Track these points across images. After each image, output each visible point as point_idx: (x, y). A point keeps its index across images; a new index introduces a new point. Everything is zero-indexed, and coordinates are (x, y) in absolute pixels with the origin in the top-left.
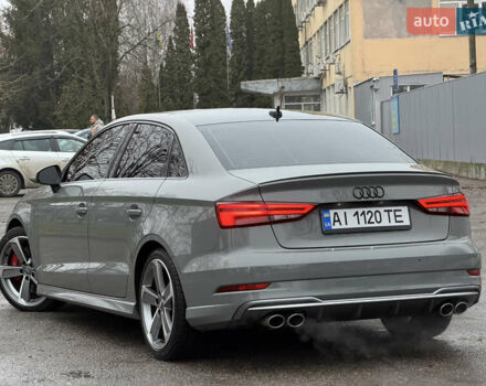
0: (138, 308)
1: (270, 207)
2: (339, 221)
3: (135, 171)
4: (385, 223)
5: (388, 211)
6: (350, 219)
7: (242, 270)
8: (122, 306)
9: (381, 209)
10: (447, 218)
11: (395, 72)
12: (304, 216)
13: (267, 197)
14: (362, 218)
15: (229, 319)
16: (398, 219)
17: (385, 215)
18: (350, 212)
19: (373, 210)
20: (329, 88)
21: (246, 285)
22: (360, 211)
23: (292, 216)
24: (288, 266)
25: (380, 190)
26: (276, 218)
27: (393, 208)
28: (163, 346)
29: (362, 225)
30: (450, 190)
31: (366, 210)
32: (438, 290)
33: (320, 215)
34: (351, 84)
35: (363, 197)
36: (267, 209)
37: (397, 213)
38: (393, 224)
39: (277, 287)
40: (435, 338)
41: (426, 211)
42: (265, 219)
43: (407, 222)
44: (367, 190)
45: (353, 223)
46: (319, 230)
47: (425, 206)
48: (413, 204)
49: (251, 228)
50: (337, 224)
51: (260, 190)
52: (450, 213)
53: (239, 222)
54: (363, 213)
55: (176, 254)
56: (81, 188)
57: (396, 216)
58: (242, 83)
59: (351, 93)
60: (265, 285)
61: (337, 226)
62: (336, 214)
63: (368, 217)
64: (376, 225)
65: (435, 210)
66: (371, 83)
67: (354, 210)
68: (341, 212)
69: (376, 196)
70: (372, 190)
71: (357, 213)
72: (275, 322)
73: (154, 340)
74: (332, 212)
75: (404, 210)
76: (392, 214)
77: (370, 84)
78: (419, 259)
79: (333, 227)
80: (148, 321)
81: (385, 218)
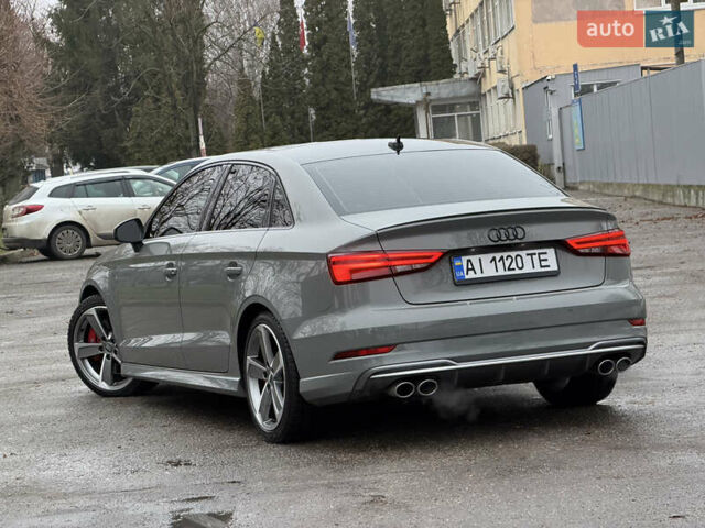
0: (243, 384)
1: (391, 256)
2: (473, 269)
3: (232, 221)
4: (528, 269)
5: (531, 255)
6: (486, 266)
7: (362, 331)
8: (225, 383)
9: (523, 253)
10: (603, 258)
11: (575, 67)
12: (431, 265)
13: (387, 245)
14: (500, 265)
15: (350, 389)
16: (544, 263)
17: (527, 260)
18: (486, 258)
19: (513, 254)
20: (489, 91)
21: (367, 349)
22: (498, 256)
23: (418, 266)
24: (417, 324)
25: (519, 230)
26: (399, 269)
27: (537, 251)
28: (275, 426)
29: (501, 272)
30: (606, 226)
31: (505, 254)
32: (594, 344)
33: (451, 263)
34: (519, 85)
35: (500, 239)
36: (388, 259)
37: (542, 257)
38: (538, 269)
39: (404, 349)
40: (599, 403)
41: (576, 253)
42: (386, 271)
43: (554, 267)
44: (505, 232)
45: (489, 271)
46: (450, 281)
47: (576, 247)
48: (560, 245)
49: (371, 283)
50: (471, 272)
51: (378, 237)
52: (605, 253)
53: (356, 276)
54: (502, 258)
55: (284, 318)
56: (168, 244)
57: (540, 260)
58: (373, 90)
59: (520, 97)
60: (389, 348)
61: (471, 275)
62: (469, 261)
63: (507, 263)
64: (517, 271)
65: (587, 251)
66: (545, 83)
67: (491, 256)
68: (475, 259)
69: (516, 237)
70: (510, 231)
71: (494, 259)
72: (404, 390)
73: (264, 420)
74: (464, 259)
75: (550, 253)
76: (536, 258)
77: (543, 85)
78: (570, 309)
79: (467, 277)
80: (256, 398)
81: (528, 263)
